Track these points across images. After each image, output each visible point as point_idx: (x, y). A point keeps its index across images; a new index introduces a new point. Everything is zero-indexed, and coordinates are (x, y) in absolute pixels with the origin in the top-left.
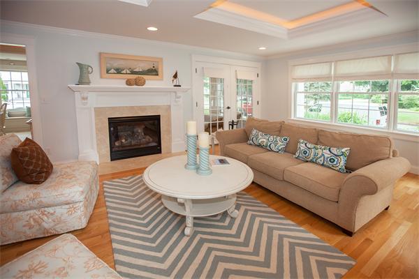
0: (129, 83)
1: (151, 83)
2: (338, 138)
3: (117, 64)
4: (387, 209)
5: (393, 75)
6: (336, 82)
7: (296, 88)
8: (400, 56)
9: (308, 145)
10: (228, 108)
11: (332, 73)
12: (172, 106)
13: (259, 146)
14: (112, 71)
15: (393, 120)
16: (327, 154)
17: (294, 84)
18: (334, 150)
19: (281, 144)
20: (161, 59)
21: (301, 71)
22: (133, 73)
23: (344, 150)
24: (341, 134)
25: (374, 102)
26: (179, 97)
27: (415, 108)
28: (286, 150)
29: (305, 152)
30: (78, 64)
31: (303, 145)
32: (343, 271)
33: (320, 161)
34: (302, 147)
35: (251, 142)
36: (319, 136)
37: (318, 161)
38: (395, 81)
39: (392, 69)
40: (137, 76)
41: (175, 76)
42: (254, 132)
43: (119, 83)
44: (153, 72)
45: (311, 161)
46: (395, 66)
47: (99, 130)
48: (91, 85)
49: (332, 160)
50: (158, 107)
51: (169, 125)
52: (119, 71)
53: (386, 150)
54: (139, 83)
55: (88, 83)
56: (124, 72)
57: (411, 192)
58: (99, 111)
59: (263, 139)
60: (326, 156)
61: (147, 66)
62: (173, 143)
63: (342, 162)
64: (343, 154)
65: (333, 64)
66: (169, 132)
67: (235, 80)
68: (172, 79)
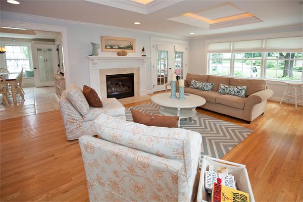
0: (119, 54)
1: (130, 54)
2: (240, 82)
3: (111, 43)
4: (263, 114)
5: (264, 50)
6: (233, 54)
7: (210, 57)
8: (268, 40)
9: (226, 86)
10: (170, 69)
11: (232, 48)
12: (141, 68)
13: (197, 88)
14: (108, 47)
15: (263, 72)
16: (236, 89)
17: (208, 54)
18: (239, 87)
19: (210, 87)
20: (135, 40)
21: (213, 47)
22: (120, 48)
23: (244, 87)
24: (241, 80)
25: (247, 64)
26: (144, 63)
27: (272, 68)
28: (212, 90)
29: (224, 90)
30: (92, 43)
31: (223, 86)
32: (249, 134)
33: (233, 93)
34: (222, 87)
35: (192, 87)
36: (230, 81)
37: (232, 93)
38: (265, 53)
39: (264, 47)
40: (122, 50)
41: (143, 50)
42: (193, 81)
43: (112, 54)
44: (130, 47)
45: (228, 94)
46: (265, 45)
47: (101, 83)
48: (99, 56)
49: (238, 92)
50: (133, 69)
51: (139, 79)
52: (112, 47)
53: (263, 86)
54: (124, 54)
55: (97, 55)
56: (114, 48)
57: (272, 108)
58: (101, 71)
59: (199, 85)
60: (235, 90)
61: (127, 44)
62: (141, 90)
63: (243, 93)
64: (244, 89)
65: (232, 43)
66: (139, 83)
67: (173, 51)
68: (141, 51)
